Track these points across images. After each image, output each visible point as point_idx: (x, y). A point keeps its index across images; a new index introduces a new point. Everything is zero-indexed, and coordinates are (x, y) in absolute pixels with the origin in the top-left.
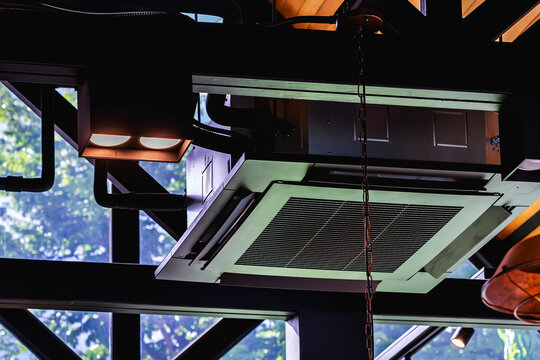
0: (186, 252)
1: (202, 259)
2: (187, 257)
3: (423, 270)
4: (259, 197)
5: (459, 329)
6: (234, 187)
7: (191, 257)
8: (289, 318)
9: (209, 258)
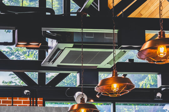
0: (48, 60)
1: (52, 62)
2: (48, 62)
3: (108, 63)
4: (63, 50)
5: (123, 74)
6: (56, 48)
7: (49, 62)
8: (78, 73)
9: (53, 62)
